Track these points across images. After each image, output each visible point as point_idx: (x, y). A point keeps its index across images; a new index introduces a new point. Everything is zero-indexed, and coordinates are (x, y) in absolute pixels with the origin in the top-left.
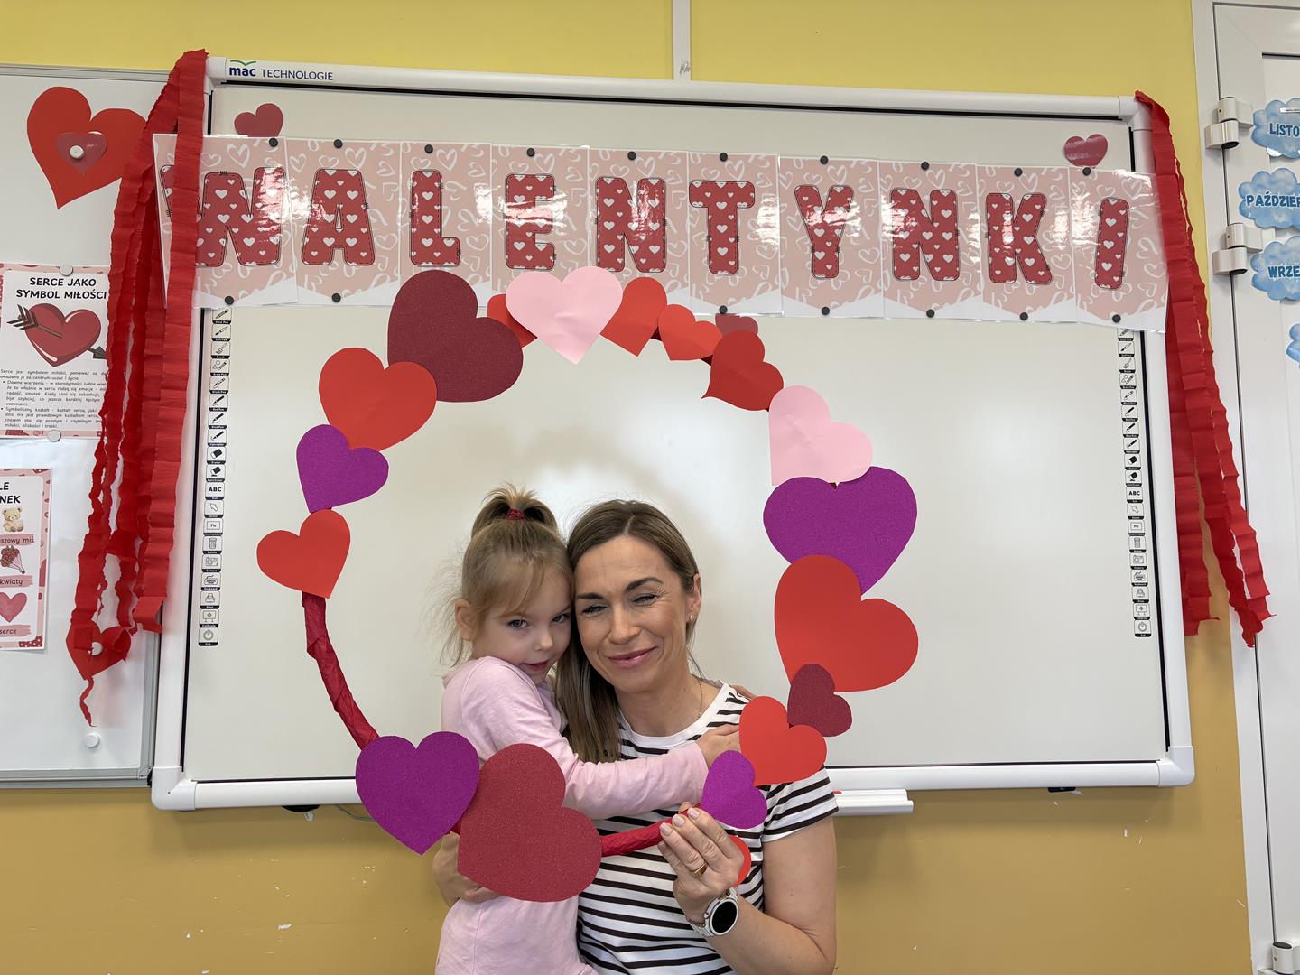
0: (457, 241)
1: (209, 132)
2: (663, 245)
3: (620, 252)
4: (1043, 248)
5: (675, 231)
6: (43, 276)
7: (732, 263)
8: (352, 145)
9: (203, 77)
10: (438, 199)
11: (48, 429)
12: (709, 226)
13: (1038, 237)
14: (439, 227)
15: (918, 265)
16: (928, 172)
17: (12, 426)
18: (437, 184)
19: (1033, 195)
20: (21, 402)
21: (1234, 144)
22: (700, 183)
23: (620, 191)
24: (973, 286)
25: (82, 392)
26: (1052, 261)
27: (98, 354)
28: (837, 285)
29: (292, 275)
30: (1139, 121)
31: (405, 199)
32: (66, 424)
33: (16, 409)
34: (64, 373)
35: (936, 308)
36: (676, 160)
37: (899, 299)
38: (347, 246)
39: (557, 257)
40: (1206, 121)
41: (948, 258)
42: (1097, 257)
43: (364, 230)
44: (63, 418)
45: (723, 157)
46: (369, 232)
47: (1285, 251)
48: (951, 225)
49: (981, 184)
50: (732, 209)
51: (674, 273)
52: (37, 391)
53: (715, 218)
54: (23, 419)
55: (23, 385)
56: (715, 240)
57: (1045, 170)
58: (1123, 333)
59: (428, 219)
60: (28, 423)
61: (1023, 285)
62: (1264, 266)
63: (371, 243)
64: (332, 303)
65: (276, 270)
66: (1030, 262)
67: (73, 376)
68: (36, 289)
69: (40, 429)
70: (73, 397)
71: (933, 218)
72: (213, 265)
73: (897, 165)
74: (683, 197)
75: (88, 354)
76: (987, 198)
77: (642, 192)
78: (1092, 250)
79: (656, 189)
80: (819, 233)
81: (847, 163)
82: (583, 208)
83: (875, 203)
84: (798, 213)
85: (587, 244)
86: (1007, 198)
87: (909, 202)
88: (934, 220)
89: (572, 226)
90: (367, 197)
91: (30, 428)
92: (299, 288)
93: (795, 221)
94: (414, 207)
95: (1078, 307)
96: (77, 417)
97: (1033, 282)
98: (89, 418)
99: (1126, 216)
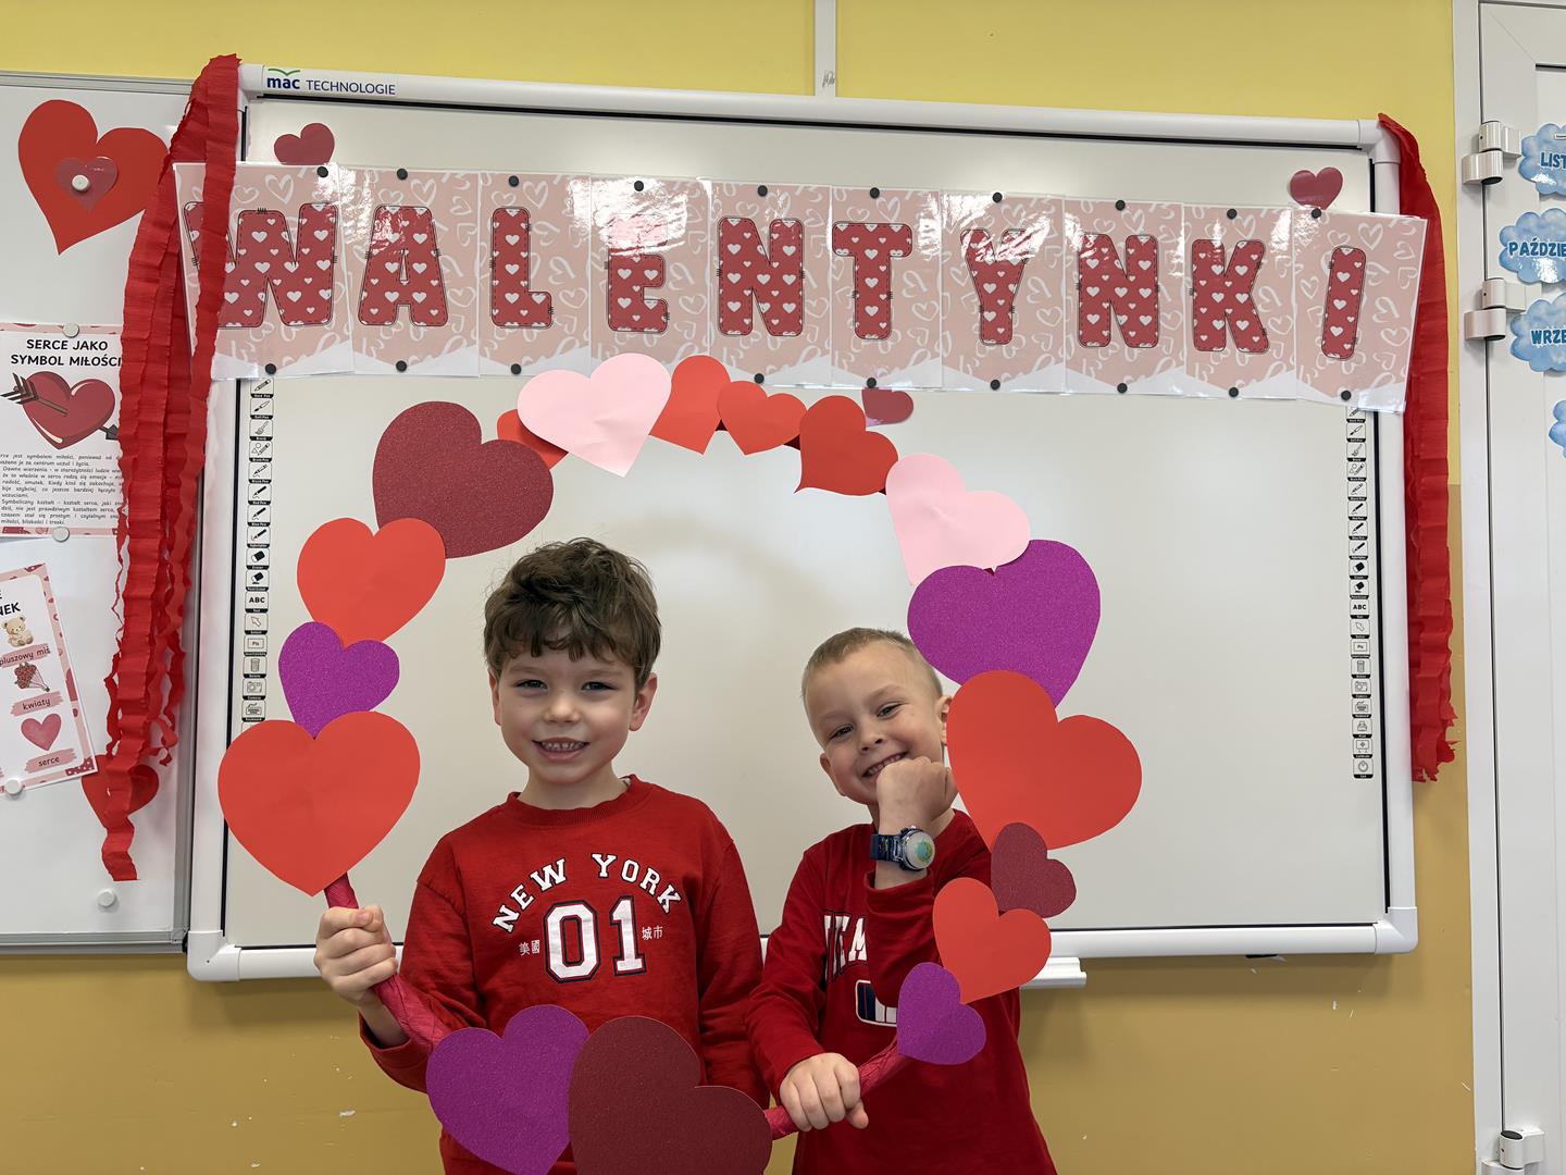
0: (549, 297)
1: (243, 159)
2: (799, 302)
3: (747, 311)
4: (1259, 307)
5: (815, 286)
6: (43, 337)
7: (883, 325)
8: (417, 175)
9: (236, 91)
10: (525, 244)
11: (53, 526)
12: (856, 279)
13: (1253, 294)
14: (526, 278)
15: (1109, 328)
16: (1124, 212)
17: (13, 522)
18: (523, 225)
19: (1249, 242)
20: (20, 492)
21: (1499, 179)
22: (846, 226)
23: (747, 235)
24: (1175, 355)
25: (93, 480)
26: (1270, 325)
27: (111, 434)
28: (1009, 352)
29: (348, 338)
30: (1384, 153)
31: (484, 244)
32: (75, 520)
33: (14, 502)
34: (71, 457)
35: (1131, 381)
36: (816, 197)
37: (1084, 370)
38: (414, 302)
39: (671, 316)
40: (1464, 150)
41: (1146, 320)
42: (1326, 320)
44: (71, 512)
45: (875, 193)
46: (441, 285)
47: (1553, 311)
48: (1150, 278)
49: (1187, 228)
50: (885, 258)
51: (812, 338)
52: (39, 479)
53: (864, 269)
54: (24, 512)
55: (22, 472)
56: (863, 296)
57: (1263, 212)
58: (1353, 413)
59: (512, 269)
60: (29, 519)
61: (1233, 354)
62: (1526, 329)
63: (444, 299)
64: (396, 373)
65: (327, 332)
66: (1243, 325)
67: (82, 461)
68: (34, 353)
69: (44, 526)
70: (82, 487)
71: (1128, 270)
72: (250, 326)
73: (1086, 203)
74: (825, 242)
75: (100, 435)
76: (1194, 246)
77: (775, 236)
78: (1319, 312)
79: (791, 233)
80: (990, 288)
81: (1026, 201)
82: (703, 255)
83: (1058, 251)
84: (965, 264)
85: (707, 301)
86: (1216, 246)
87: (1099, 250)
88: (1130, 272)
89: (690, 278)
90: (439, 241)
91: (31, 525)
92: (356, 353)
93: (960, 273)
94: (496, 254)
95: (1300, 381)
96: (89, 512)
97: (1246, 349)
98: (103, 513)
99: (1362, 269)
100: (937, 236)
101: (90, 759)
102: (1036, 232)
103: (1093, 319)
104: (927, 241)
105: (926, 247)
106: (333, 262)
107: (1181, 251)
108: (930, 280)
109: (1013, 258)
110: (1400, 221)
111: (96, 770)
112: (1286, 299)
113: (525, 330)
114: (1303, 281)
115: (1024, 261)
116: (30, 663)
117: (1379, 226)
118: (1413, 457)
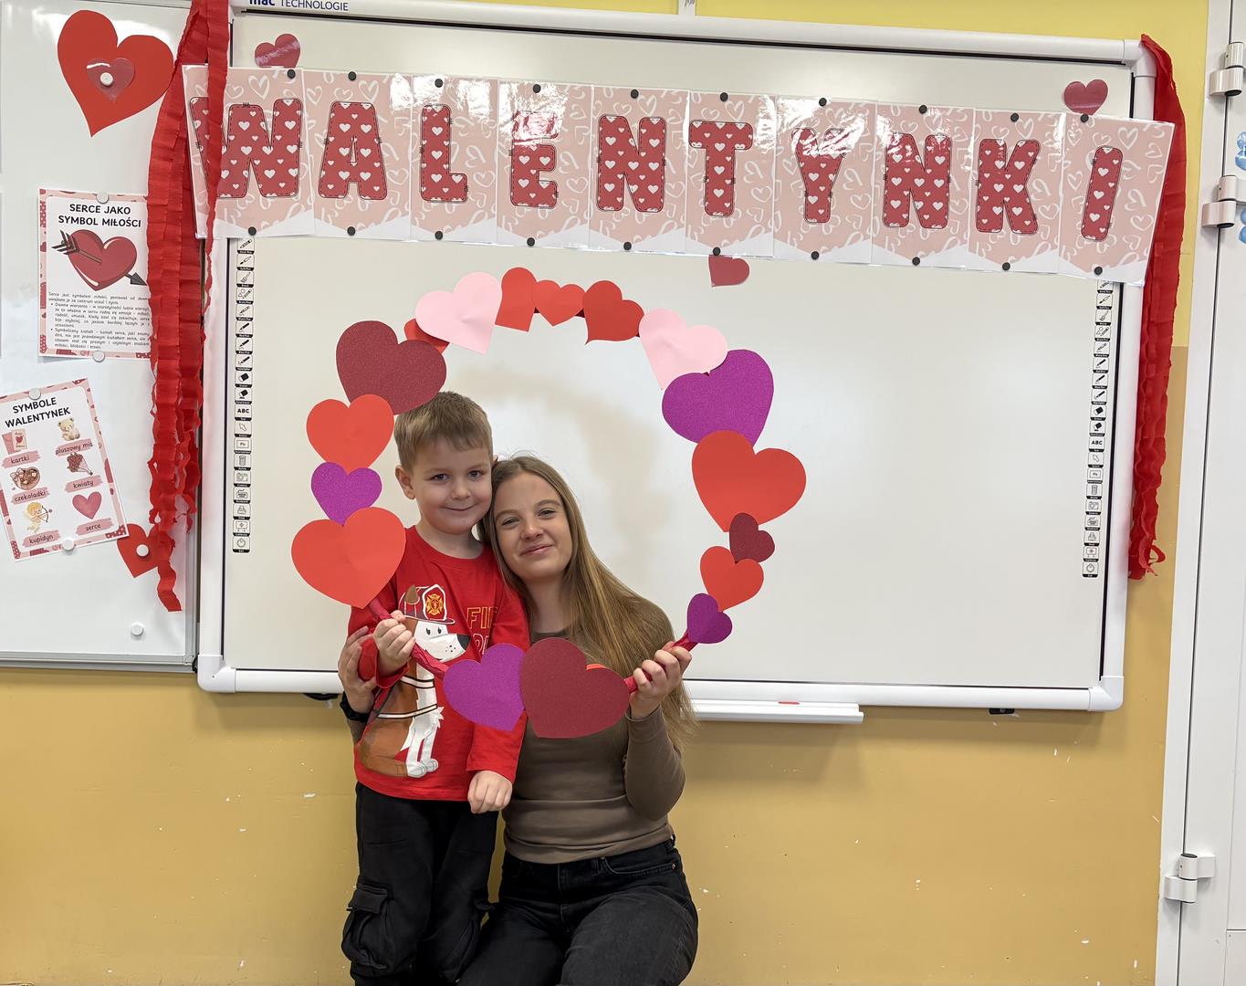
0: (465, 177)
1: (231, 66)
2: (661, 184)
3: (619, 191)
4: (1032, 197)
5: (674, 172)
6: (82, 202)
7: (727, 205)
8: (364, 78)
9: (227, 7)
10: (447, 134)
11: (93, 349)
12: (707, 168)
13: (1028, 186)
14: (448, 163)
15: (908, 212)
16: (925, 115)
17: (60, 345)
18: (446, 119)
19: (1027, 142)
20: (68, 323)
21: (1238, 92)
22: (700, 124)
23: (621, 130)
24: (960, 235)
25: (122, 316)
26: (1040, 212)
27: (136, 280)
28: (827, 229)
29: (310, 207)
30: (1144, 68)
31: (415, 134)
32: (109, 346)
33: (64, 330)
34: (105, 297)
35: (922, 256)
36: (677, 99)
37: (886, 246)
38: (361, 180)
39: (559, 195)
40: (1212, 66)
41: (938, 206)
42: (1086, 208)
43: (377, 165)
44: (106, 340)
45: (724, 97)
46: (382, 167)
48: (944, 171)
49: (977, 128)
50: (730, 150)
51: (671, 214)
52: (82, 313)
53: (713, 159)
54: (70, 339)
55: (69, 308)
56: (712, 181)
57: (1042, 116)
58: (1103, 285)
59: (437, 155)
60: (75, 344)
61: (1008, 235)
63: (384, 177)
64: (347, 236)
65: (295, 202)
66: (1017, 211)
67: (112, 301)
68: (76, 215)
69: (86, 349)
70: (114, 320)
71: (926, 165)
72: (237, 197)
73: (895, 108)
74: (682, 136)
75: (126, 280)
76: (981, 144)
77: (644, 131)
78: (1081, 200)
79: (656, 129)
80: (814, 177)
81: (846, 105)
82: (586, 146)
83: (870, 148)
84: (794, 157)
85: (588, 183)
86: (1001, 144)
87: (904, 147)
88: (927, 166)
89: (575, 164)
90: (380, 131)
91: (76, 349)
92: (317, 220)
93: (790, 164)
94: (424, 142)
95: (1062, 258)
96: (118, 339)
97: (1018, 231)
98: (129, 341)
99: (1119, 166)
100: (773, 133)
101: (123, 526)
102: (852, 131)
103: (896, 204)
104: (764, 138)
105: (764, 142)
106: (299, 146)
107: (972, 150)
108: (766, 170)
109: (834, 153)
110: (1152, 126)
111: (128, 535)
112: (1054, 190)
113: (446, 204)
114: (1070, 175)
115: (842, 156)
116: (78, 453)
117: (1135, 129)
118: (1150, 323)
